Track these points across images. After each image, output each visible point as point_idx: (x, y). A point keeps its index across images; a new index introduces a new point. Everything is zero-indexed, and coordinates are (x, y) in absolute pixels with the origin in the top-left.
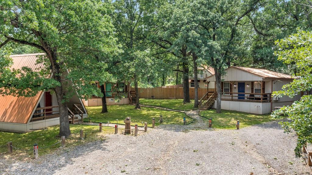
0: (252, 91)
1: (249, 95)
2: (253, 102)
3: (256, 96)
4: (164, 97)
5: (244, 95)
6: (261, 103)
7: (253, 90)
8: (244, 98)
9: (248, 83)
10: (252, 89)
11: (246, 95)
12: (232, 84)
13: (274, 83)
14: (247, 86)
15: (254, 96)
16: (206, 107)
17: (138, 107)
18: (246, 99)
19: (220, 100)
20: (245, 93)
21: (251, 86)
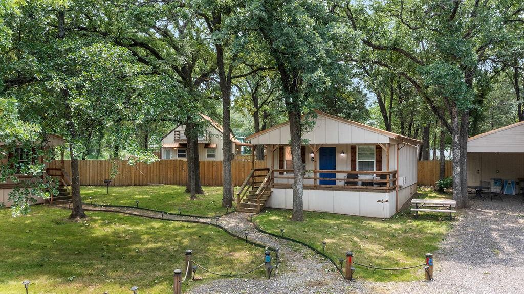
0: (353, 168)
1: (346, 175)
2: (358, 191)
3: (363, 178)
4: (130, 182)
5: (334, 175)
7: (355, 165)
8: (334, 183)
9: (343, 148)
10: (353, 161)
11: (338, 176)
12: (314, 150)
13: (399, 149)
15: (357, 178)
16: (256, 207)
17: (77, 212)
18: (338, 183)
19: (301, 190)
20: (337, 170)
21: (350, 154)
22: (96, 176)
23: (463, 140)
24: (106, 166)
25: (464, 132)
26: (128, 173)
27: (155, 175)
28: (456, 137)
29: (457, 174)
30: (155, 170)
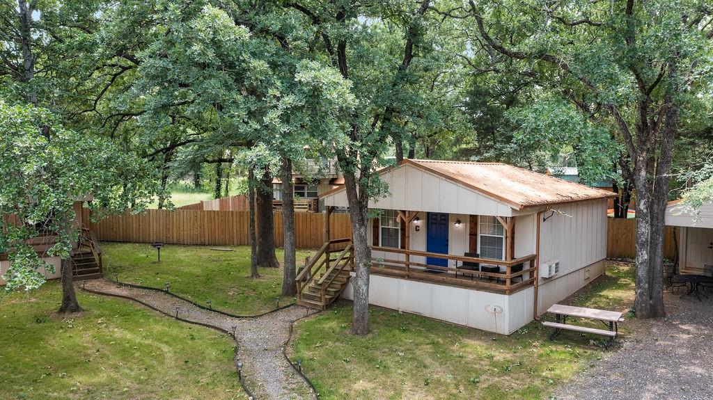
6: (506, 297)
7: (476, 241)
10: (473, 235)
12: (406, 220)
13: (544, 220)
14: (457, 225)
17: (67, 306)
21: (468, 225)
22: (161, 232)
23: (659, 205)
24: (173, 218)
25: (659, 192)
26: (200, 227)
27: (235, 231)
28: (643, 202)
29: (641, 263)
30: (235, 224)
